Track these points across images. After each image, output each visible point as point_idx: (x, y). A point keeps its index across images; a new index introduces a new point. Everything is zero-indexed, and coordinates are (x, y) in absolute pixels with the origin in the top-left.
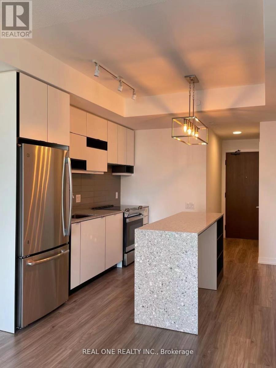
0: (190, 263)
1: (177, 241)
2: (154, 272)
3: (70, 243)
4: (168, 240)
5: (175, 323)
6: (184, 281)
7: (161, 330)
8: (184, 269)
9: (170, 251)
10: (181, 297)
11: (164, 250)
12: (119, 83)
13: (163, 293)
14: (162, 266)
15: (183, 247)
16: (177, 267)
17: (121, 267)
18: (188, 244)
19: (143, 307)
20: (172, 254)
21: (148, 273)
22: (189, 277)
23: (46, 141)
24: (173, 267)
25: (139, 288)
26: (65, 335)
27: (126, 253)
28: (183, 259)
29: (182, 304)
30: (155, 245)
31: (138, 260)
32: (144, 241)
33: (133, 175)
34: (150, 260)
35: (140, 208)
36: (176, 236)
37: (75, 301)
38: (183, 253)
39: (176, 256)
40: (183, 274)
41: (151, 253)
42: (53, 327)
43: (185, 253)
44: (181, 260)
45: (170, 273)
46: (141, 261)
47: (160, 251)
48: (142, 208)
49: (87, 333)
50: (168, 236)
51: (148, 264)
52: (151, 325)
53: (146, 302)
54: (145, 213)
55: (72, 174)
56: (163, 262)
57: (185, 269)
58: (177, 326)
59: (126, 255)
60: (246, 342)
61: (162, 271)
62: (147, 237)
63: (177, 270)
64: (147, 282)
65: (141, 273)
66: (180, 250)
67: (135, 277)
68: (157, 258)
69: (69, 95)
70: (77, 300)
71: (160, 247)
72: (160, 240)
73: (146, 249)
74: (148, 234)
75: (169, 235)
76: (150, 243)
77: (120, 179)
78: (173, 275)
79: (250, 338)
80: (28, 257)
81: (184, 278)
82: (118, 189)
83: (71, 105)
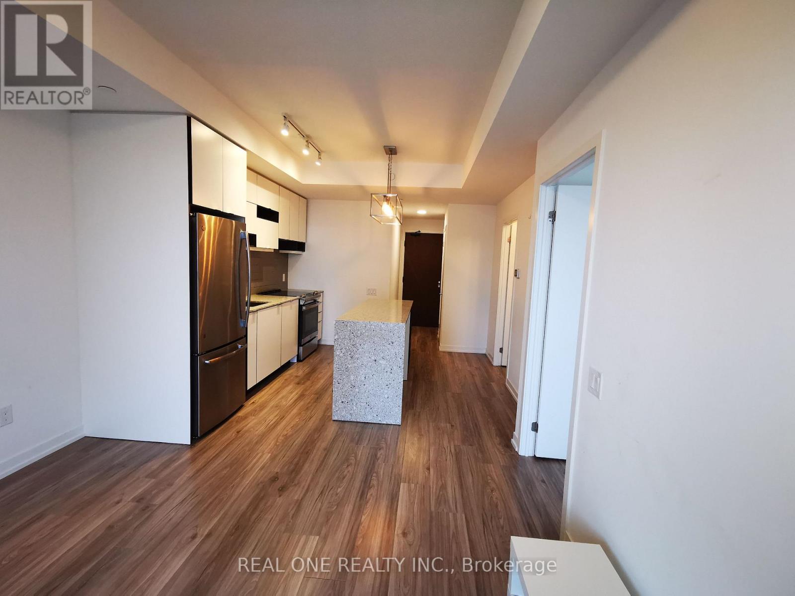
1: (383, 332)
2: (356, 365)
3: (246, 336)
5: (377, 415)
6: (389, 373)
7: (363, 424)
8: (389, 361)
9: (375, 342)
10: (384, 389)
11: (368, 341)
12: (306, 143)
13: (365, 387)
14: (365, 358)
15: (389, 338)
16: (382, 359)
17: (296, 362)
18: (395, 335)
19: (342, 402)
20: (377, 346)
21: (349, 367)
22: (395, 368)
23: (222, 211)
24: (377, 359)
25: (339, 383)
26: (257, 440)
27: (302, 346)
28: (388, 351)
29: (386, 396)
30: (358, 336)
32: (345, 333)
33: (304, 253)
34: (352, 353)
35: (314, 294)
37: (253, 402)
38: (389, 344)
39: (381, 348)
40: (388, 366)
42: (238, 432)
43: (391, 344)
45: (374, 365)
46: (342, 355)
47: (364, 342)
48: (317, 294)
49: (282, 435)
51: (349, 358)
52: (351, 420)
53: (345, 396)
54: (320, 300)
55: (251, 252)
56: (367, 355)
58: (380, 419)
59: (301, 348)
60: (447, 427)
61: (365, 363)
62: (349, 328)
63: (381, 362)
64: (348, 376)
65: (341, 367)
66: (385, 341)
68: (360, 350)
69: (245, 152)
70: (256, 400)
71: (364, 338)
74: (350, 325)
76: (352, 334)
77: (288, 257)
78: (377, 367)
79: (449, 423)
80: (204, 354)
81: (390, 370)
82: (285, 270)
83: (248, 168)
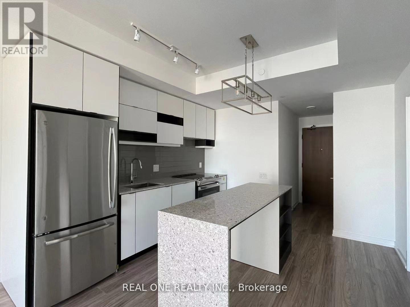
0: (218, 268)
1: (203, 234)
3: (117, 214)
4: (192, 230)
8: (210, 275)
9: (195, 246)
11: (188, 243)
14: (185, 263)
15: (210, 245)
16: (202, 270)
18: (215, 241)
20: (196, 251)
21: (171, 269)
24: (198, 268)
28: (209, 261)
30: (178, 234)
31: (161, 250)
32: (166, 227)
33: (214, 148)
34: (173, 254)
35: (216, 177)
36: (202, 226)
38: (210, 252)
39: (201, 255)
41: (173, 244)
43: (212, 253)
44: (207, 262)
45: (194, 275)
46: (164, 252)
47: (184, 243)
48: (218, 177)
50: (192, 226)
51: (170, 258)
54: (223, 181)
56: (187, 259)
57: (212, 275)
61: (185, 270)
62: (170, 223)
63: (202, 273)
65: (164, 266)
66: (205, 247)
67: (158, 270)
68: (180, 251)
71: (183, 238)
72: (183, 229)
73: (169, 237)
74: (170, 219)
75: (193, 224)
76: (172, 231)
77: (204, 151)
78: (197, 279)
